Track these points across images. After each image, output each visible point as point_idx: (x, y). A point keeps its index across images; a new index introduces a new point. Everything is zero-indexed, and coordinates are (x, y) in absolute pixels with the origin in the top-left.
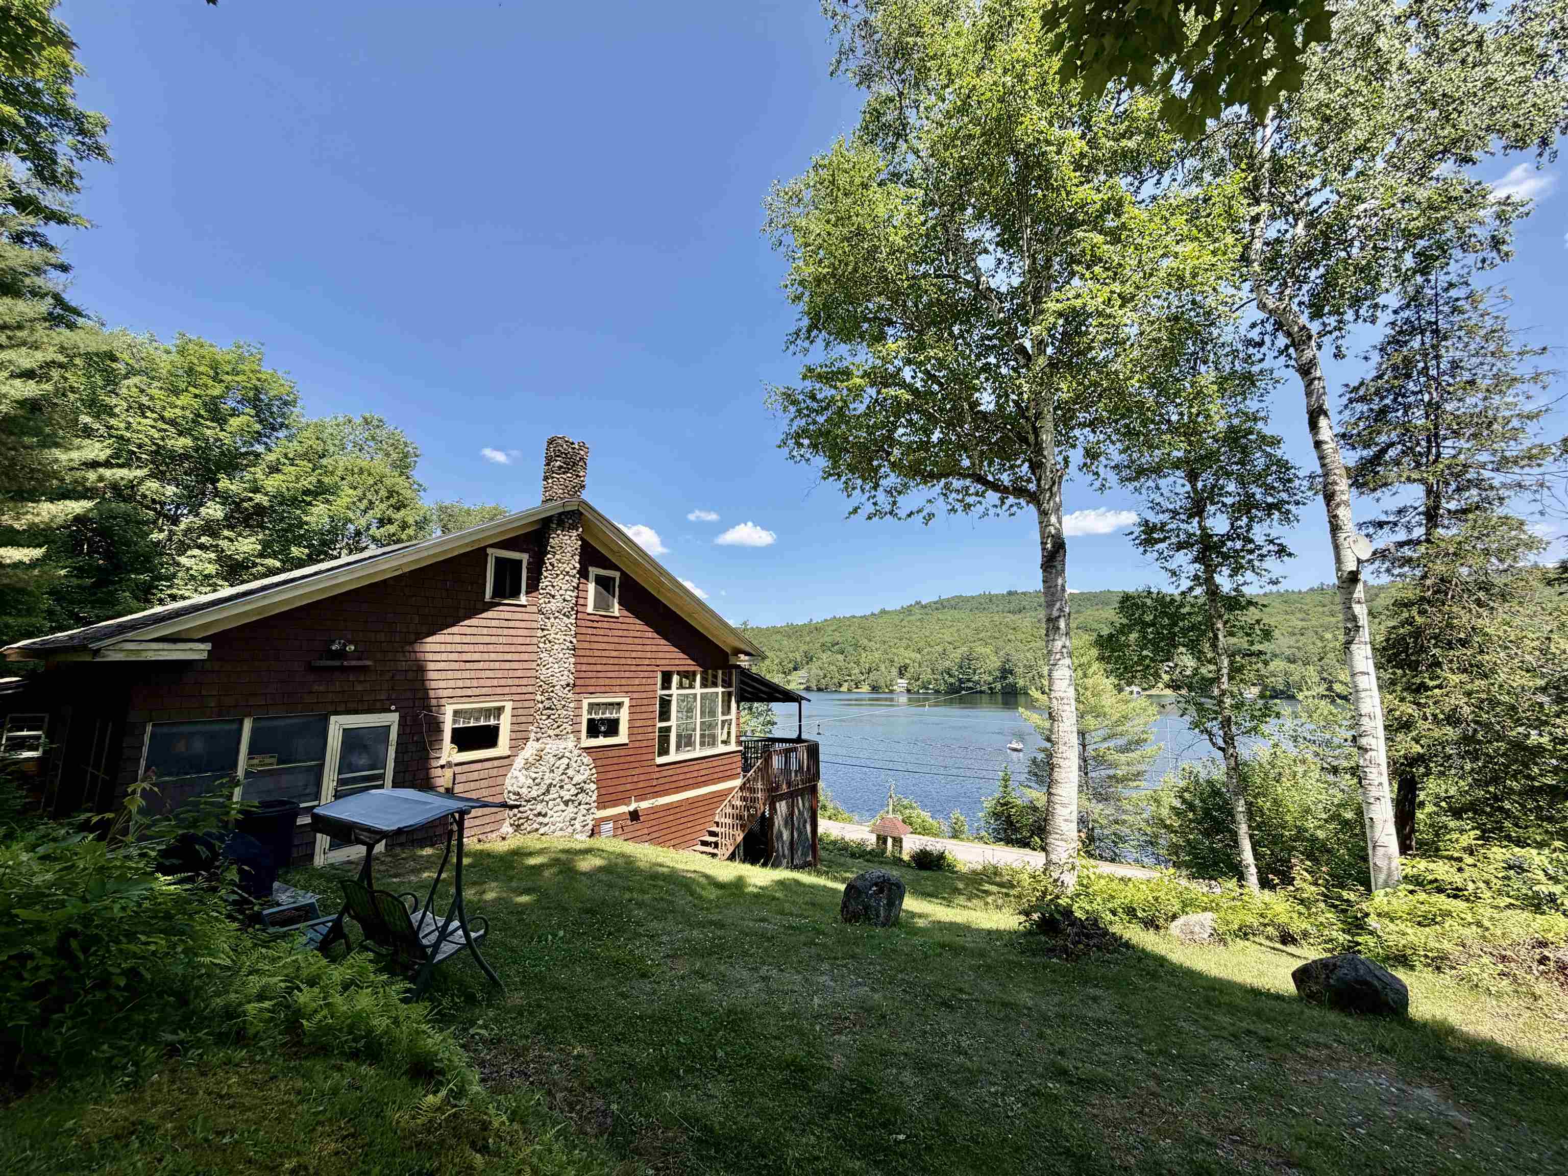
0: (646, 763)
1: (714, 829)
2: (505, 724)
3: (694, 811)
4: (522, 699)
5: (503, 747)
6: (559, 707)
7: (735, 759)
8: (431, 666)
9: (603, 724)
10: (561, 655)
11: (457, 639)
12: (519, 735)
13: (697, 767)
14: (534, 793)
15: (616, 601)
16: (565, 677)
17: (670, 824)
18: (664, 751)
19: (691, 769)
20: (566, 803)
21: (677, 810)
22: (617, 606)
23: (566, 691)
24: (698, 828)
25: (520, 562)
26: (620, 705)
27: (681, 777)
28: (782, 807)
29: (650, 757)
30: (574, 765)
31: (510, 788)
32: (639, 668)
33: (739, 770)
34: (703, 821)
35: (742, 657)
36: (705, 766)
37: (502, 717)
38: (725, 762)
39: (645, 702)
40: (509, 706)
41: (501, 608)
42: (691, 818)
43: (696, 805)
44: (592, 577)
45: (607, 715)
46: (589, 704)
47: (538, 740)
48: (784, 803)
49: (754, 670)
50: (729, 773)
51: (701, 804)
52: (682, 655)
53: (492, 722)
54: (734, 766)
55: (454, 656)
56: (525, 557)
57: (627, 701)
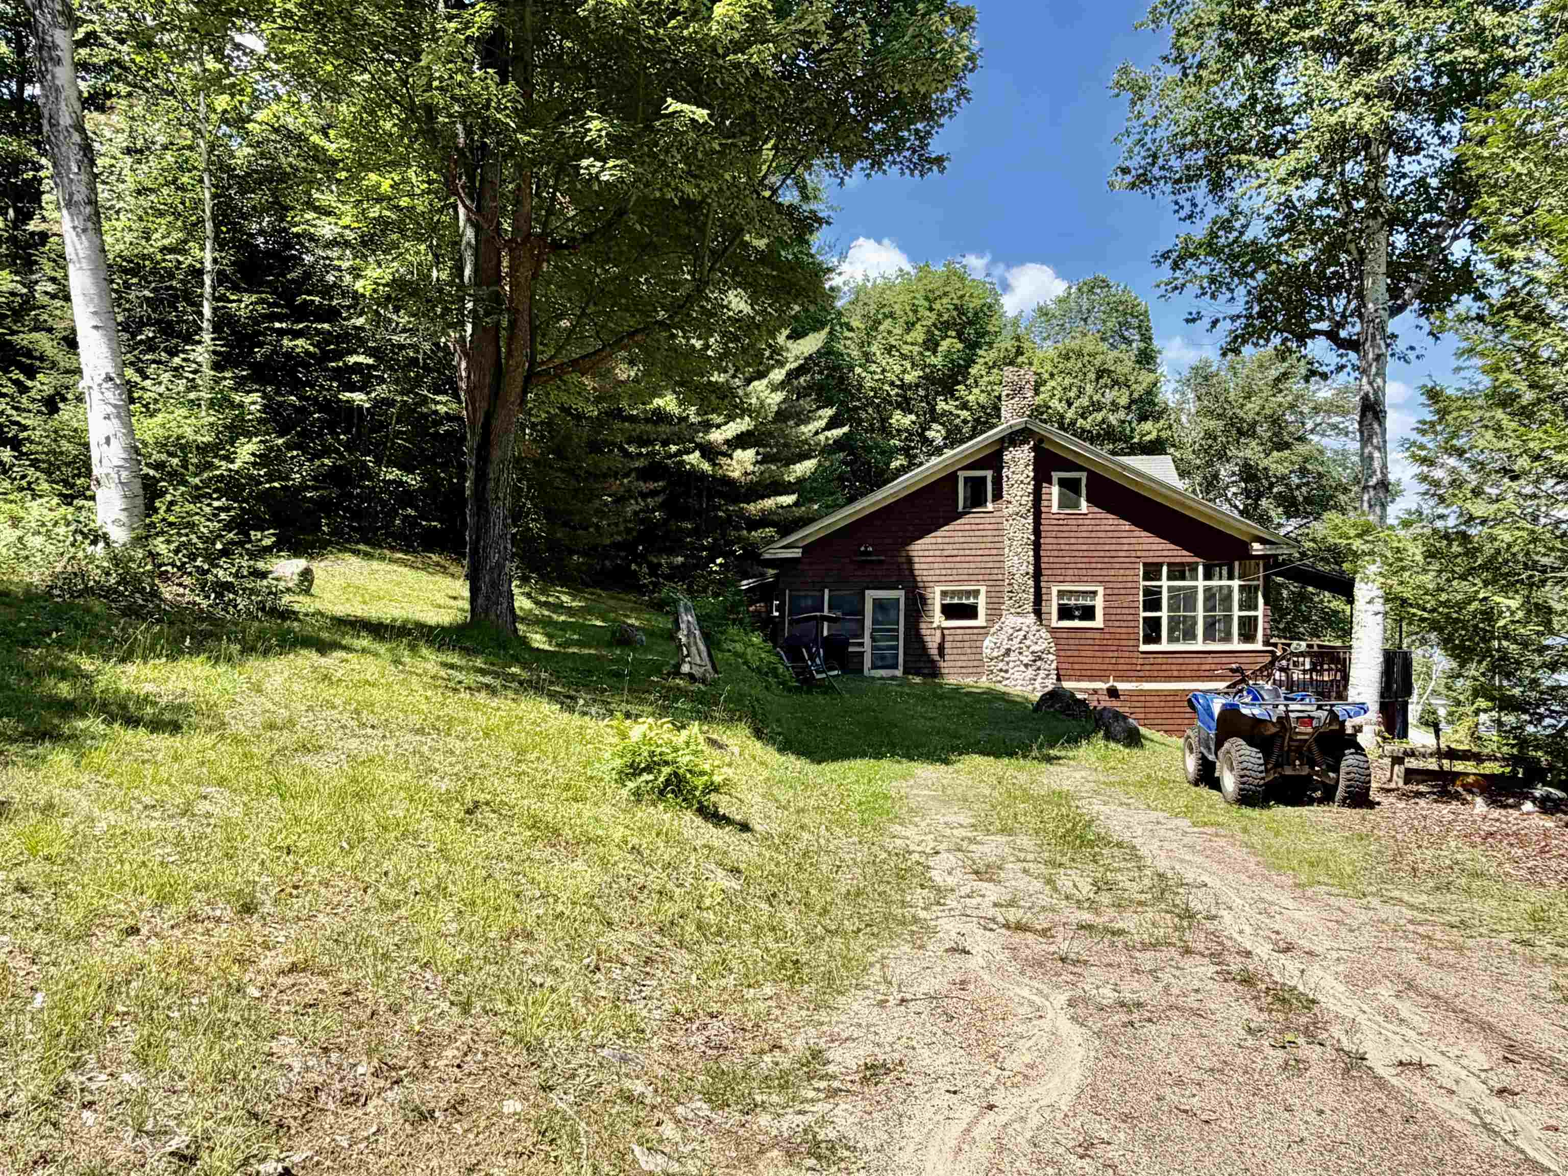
0: (1128, 649)
2: (981, 603)
4: (994, 585)
5: (981, 621)
6: (1019, 591)
8: (916, 560)
9: (1076, 609)
10: (1020, 550)
11: (940, 540)
12: (993, 612)
13: (1197, 660)
14: (995, 654)
15: (1083, 499)
16: (1024, 568)
18: (1152, 640)
19: (1189, 661)
20: (1026, 666)
21: (1170, 698)
22: (1085, 504)
23: (1025, 579)
25: (984, 479)
26: (1094, 593)
27: (1176, 667)
29: (1132, 643)
32: (1115, 560)
35: (1257, 546)
36: (1210, 660)
37: (979, 598)
38: (1242, 660)
39: (1125, 591)
40: (983, 590)
41: (972, 516)
44: (1055, 480)
45: (1083, 602)
46: (1060, 591)
47: (1005, 616)
52: (1173, 547)
53: (972, 600)
55: (938, 553)
56: (989, 474)
57: (1101, 590)
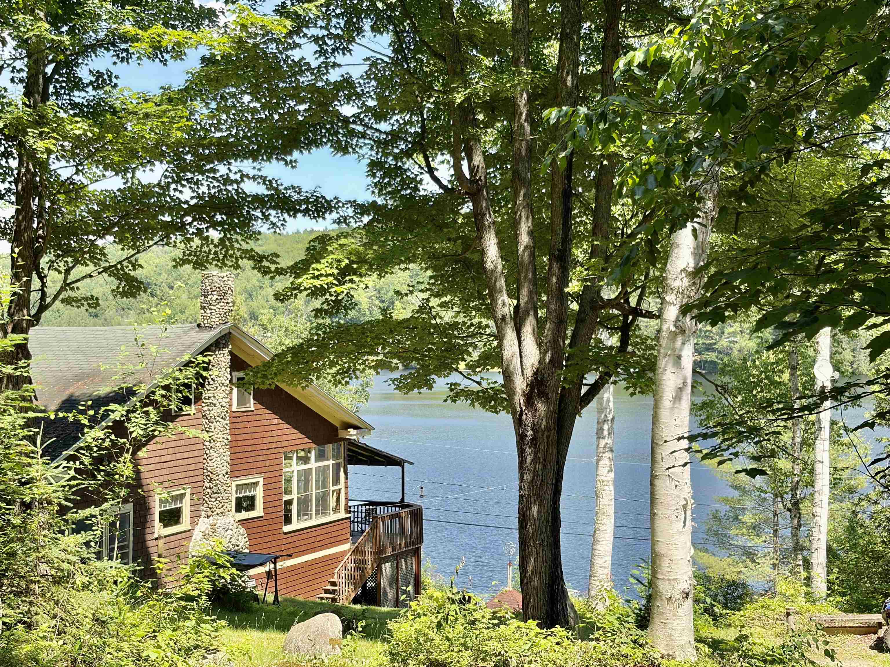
0: (275, 532)
1: (329, 587)
2: (186, 506)
3: (312, 572)
4: (195, 486)
5: (185, 523)
6: (222, 491)
7: (345, 526)
9: (244, 501)
10: (221, 451)
12: (195, 514)
13: (314, 534)
15: (252, 397)
16: (225, 468)
17: (294, 583)
18: (288, 520)
19: (309, 535)
21: (300, 571)
22: (252, 401)
23: (225, 478)
24: (316, 587)
26: (256, 484)
27: (303, 543)
28: (387, 568)
29: (278, 526)
30: (236, 535)
31: (193, 554)
32: (269, 452)
33: (348, 535)
34: (319, 580)
35: (352, 431)
36: (320, 532)
37: (184, 501)
38: (336, 528)
39: (274, 480)
40: (188, 492)
41: (181, 418)
42: (310, 578)
43: (314, 567)
44: (235, 381)
45: (248, 494)
46: (237, 486)
47: (208, 517)
48: (388, 565)
49: (361, 440)
50: (339, 538)
51: (318, 566)
52: (301, 436)
53: (179, 505)
54: (343, 532)
55: (157, 460)
57: (261, 480)
